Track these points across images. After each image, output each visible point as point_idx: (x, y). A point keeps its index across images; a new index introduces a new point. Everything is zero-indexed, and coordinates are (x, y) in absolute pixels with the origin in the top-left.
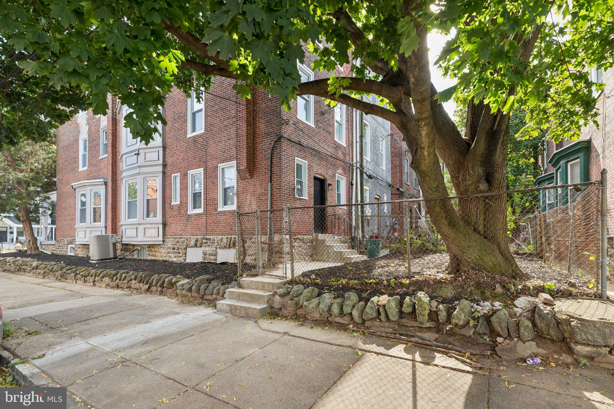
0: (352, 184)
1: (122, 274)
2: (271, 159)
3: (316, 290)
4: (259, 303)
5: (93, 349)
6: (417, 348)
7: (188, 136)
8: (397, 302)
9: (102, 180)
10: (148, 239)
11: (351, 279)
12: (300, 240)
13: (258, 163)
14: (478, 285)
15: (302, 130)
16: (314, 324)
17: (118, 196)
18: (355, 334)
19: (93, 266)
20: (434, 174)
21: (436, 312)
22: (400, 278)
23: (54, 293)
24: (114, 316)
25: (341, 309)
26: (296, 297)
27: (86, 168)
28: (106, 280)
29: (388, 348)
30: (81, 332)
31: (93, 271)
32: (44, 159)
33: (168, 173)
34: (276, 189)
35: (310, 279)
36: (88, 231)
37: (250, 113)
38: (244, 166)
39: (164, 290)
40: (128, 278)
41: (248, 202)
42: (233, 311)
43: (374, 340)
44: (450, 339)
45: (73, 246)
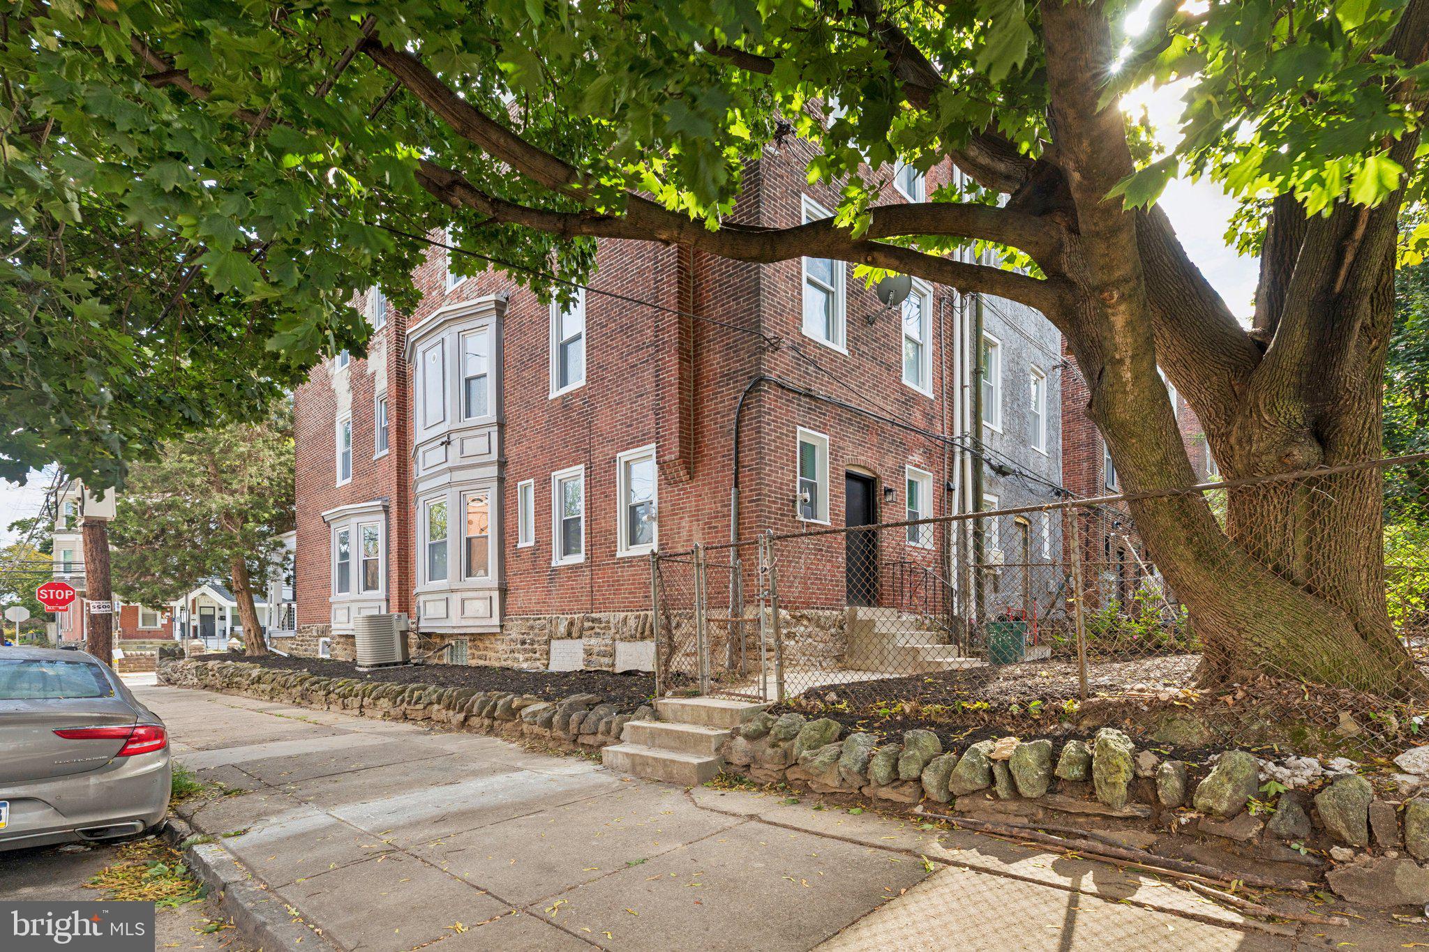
0: (950, 490)
1: (412, 691)
2: (737, 433)
3: (836, 727)
4: (698, 753)
5: (339, 825)
6: (1091, 863)
7: (551, 397)
8: (1044, 753)
9: (379, 502)
10: (470, 623)
11: (928, 702)
12: (809, 620)
13: (706, 446)
14: (1284, 715)
15: (814, 363)
16: (826, 802)
17: (410, 534)
18: (927, 826)
19: (361, 677)
20: (1153, 430)
21: (1152, 781)
22: (1054, 699)
23: (286, 727)
24: (387, 770)
25: (895, 768)
26: (785, 739)
27: (349, 480)
28: (384, 703)
29: (1009, 858)
30: (319, 795)
31: (359, 686)
32: (273, 467)
33: (509, 480)
34: (750, 502)
35: (823, 701)
36: (354, 607)
37: (687, 332)
38: (673, 454)
39: (496, 723)
40: (425, 701)
41: (684, 534)
42: (637, 767)
43: (975, 841)
44: (1190, 848)
45: (328, 639)
